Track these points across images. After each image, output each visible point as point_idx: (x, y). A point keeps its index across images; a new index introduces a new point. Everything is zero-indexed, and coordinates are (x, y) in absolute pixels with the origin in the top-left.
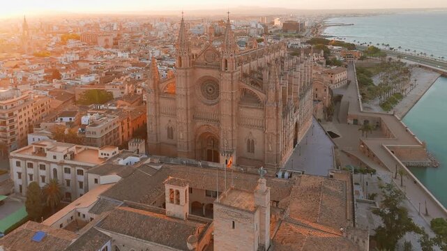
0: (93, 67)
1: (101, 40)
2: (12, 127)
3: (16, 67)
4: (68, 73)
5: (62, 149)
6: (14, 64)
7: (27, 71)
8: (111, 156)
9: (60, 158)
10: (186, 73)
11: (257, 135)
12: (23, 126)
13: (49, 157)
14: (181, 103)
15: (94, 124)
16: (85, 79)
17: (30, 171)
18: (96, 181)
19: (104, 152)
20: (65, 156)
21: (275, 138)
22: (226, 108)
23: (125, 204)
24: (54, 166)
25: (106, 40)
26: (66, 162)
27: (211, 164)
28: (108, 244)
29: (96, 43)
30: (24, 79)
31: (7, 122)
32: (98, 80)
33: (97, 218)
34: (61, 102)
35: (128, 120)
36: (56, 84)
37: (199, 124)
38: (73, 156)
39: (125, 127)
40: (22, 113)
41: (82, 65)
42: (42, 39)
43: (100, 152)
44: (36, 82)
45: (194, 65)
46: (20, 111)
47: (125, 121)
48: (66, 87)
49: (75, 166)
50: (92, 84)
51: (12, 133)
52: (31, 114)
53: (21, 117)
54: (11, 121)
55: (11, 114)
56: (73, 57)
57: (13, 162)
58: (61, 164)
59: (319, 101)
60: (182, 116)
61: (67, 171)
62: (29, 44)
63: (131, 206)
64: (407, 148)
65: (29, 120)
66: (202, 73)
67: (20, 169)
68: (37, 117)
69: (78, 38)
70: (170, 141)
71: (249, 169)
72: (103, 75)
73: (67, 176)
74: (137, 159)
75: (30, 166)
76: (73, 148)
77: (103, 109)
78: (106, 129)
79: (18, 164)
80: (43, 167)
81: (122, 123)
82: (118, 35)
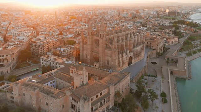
0: (74, 31)
1: (83, 20)
2: (43, 50)
3: (51, 30)
4: (66, 33)
5: (53, 57)
6: (50, 29)
7: (53, 31)
8: (65, 60)
9: (52, 60)
10: (90, 37)
11: (110, 59)
12: (47, 50)
13: (49, 59)
14: (88, 47)
15: (64, 51)
16: (70, 36)
17: (45, 62)
18: (59, 67)
19: (63, 59)
20: (53, 59)
21: (114, 60)
22: (100, 49)
23: (62, 72)
24: (50, 62)
25: (85, 19)
26: (53, 61)
27: (91, 66)
28: (55, 80)
29: (81, 20)
30: (52, 34)
31: (42, 48)
32: (74, 36)
33: (54, 74)
34: (59, 43)
35: (76, 51)
36: (60, 37)
37: (94, 54)
38: (55, 59)
39: (75, 53)
40: (46, 46)
41: (71, 30)
42: (64, 18)
43: (62, 59)
44: (55, 36)
45: (93, 35)
46: (46, 45)
47: (75, 51)
48: (63, 38)
49: (55, 62)
50: (71, 38)
51: (44, 52)
52: (49, 46)
53: (46, 47)
54: (43, 48)
55: (43, 46)
56: (70, 27)
57: (41, 59)
58: (52, 61)
59: (155, 50)
60: (89, 51)
61: (53, 63)
62: (57, 21)
63: (63, 73)
64: (178, 71)
65: (49, 48)
66: (95, 38)
67: (43, 62)
68: (51, 47)
69: (75, 18)
70: (86, 58)
71: (101, 69)
72: (77, 34)
73: (53, 65)
74: (72, 62)
75: (45, 61)
76: (56, 57)
77: (70, 47)
78: (68, 53)
79: (42, 60)
80: (48, 62)
81: (74, 52)
82: (92, 17)
